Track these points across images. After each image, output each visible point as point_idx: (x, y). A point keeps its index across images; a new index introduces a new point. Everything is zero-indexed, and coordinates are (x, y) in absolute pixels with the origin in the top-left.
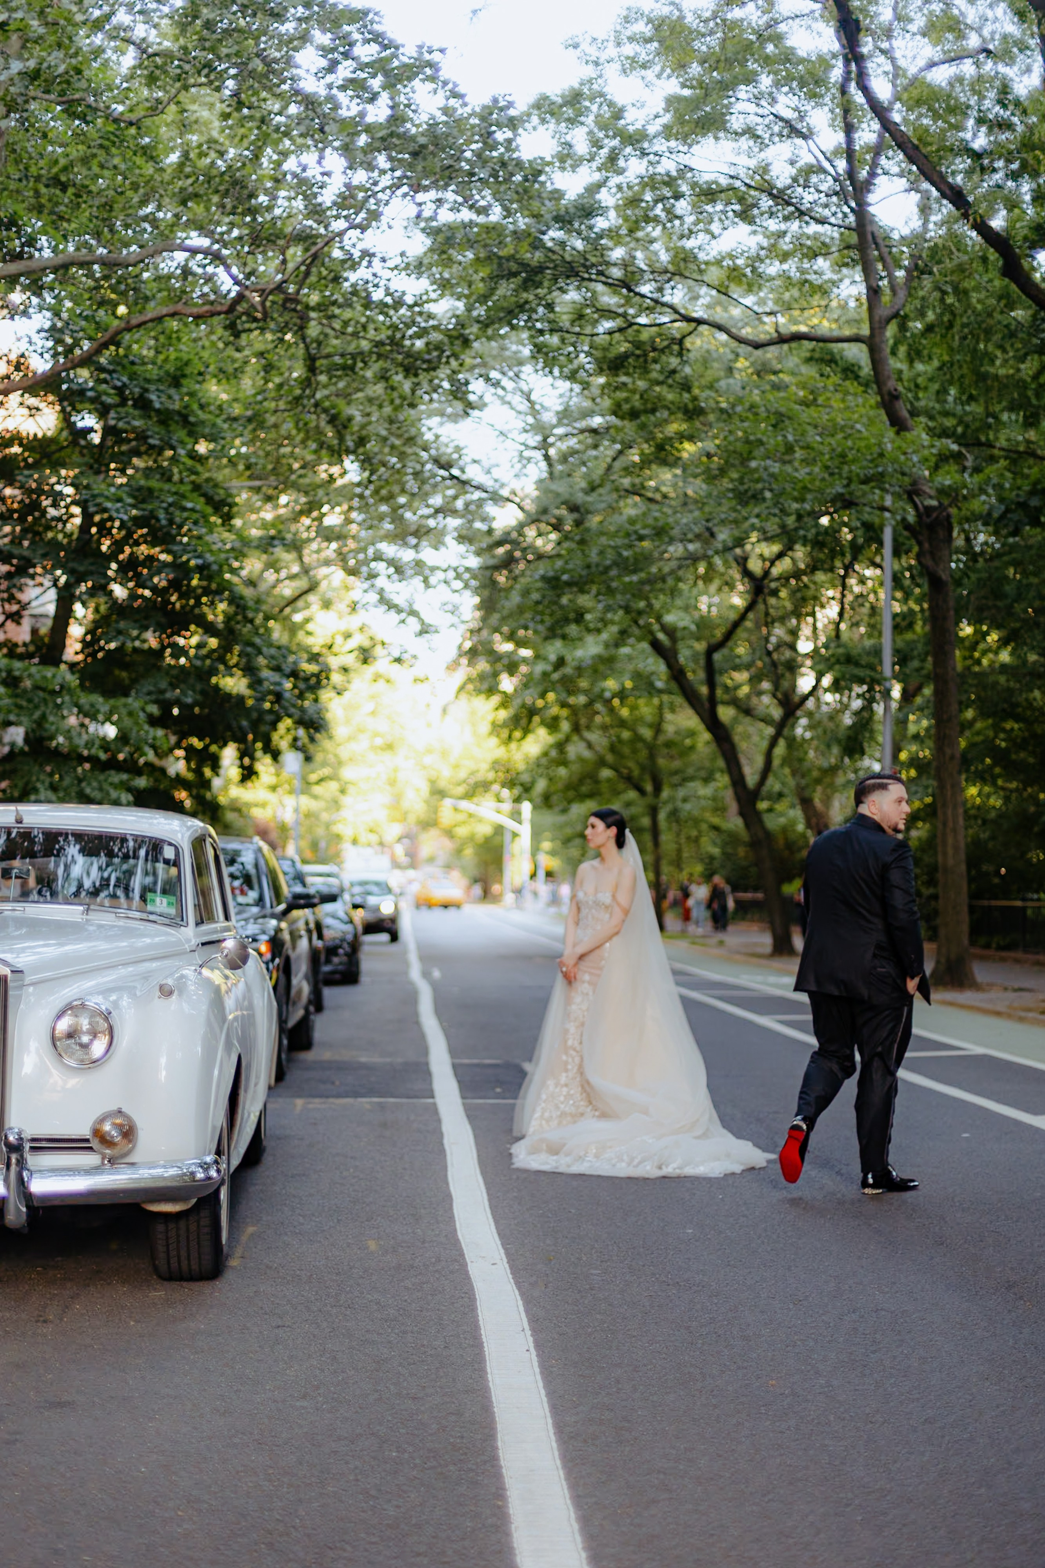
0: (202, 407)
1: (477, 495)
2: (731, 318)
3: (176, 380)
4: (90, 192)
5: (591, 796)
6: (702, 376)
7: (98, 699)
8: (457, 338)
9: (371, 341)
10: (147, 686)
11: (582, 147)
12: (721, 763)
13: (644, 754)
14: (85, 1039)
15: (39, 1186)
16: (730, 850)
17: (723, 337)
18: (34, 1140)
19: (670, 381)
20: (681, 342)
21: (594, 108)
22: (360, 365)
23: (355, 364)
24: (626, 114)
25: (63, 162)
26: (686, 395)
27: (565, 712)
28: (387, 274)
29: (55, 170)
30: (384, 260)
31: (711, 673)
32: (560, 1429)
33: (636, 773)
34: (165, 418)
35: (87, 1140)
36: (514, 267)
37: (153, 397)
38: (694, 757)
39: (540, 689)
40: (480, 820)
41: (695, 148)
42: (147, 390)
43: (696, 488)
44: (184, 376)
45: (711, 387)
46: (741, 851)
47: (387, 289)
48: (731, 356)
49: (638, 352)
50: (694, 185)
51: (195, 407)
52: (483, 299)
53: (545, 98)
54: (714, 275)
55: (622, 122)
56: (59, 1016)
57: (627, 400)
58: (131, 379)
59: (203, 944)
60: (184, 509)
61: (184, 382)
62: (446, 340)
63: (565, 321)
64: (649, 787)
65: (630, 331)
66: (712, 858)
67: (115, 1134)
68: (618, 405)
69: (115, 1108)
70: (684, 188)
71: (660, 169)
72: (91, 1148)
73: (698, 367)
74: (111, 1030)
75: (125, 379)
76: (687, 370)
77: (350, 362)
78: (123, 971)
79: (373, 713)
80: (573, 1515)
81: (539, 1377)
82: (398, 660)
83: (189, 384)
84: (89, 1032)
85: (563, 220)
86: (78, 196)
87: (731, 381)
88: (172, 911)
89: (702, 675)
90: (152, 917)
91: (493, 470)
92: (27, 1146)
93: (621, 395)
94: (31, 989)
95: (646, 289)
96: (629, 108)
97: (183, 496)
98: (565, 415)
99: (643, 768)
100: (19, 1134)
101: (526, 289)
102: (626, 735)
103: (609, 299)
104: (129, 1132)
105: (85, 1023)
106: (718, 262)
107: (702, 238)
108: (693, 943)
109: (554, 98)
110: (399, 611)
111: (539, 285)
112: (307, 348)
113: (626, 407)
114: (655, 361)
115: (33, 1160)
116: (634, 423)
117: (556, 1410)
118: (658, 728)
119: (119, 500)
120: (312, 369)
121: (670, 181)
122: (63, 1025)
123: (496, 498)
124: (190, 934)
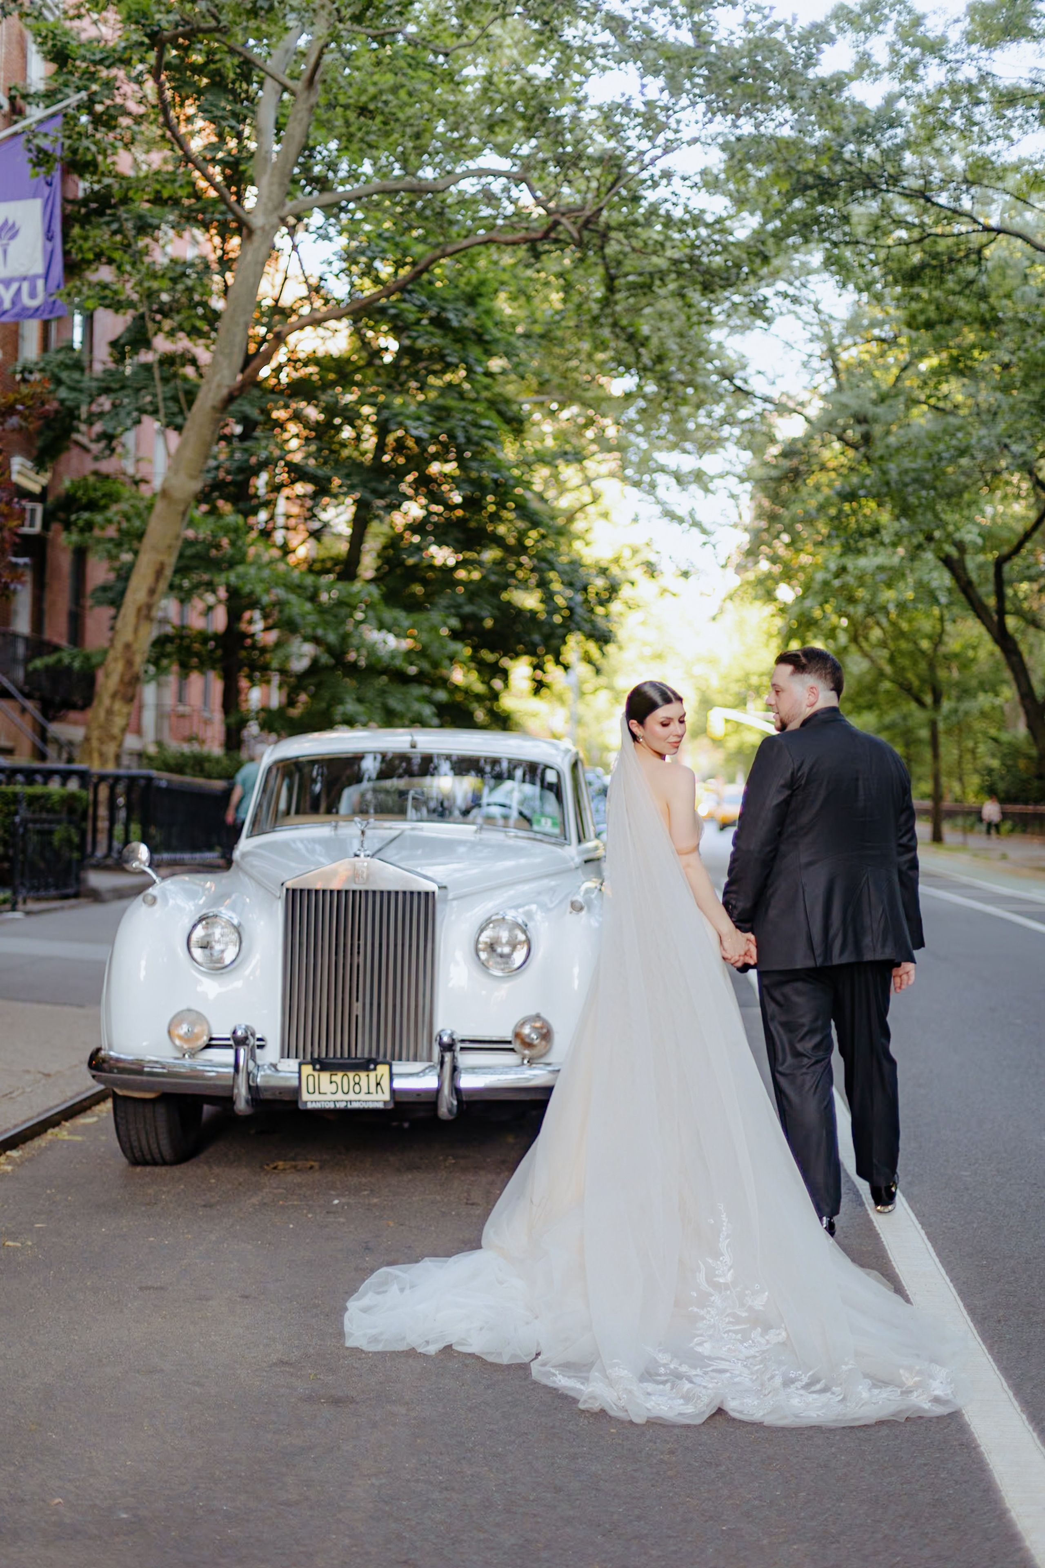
0: (496, 324)
1: (760, 405)
2: (1027, 224)
3: (472, 300)
4: (397, 120)
5: (870, 707)
6: (999, 285)
7: (400, 615)
8: (757, 255)
9: (670, 259)
10: (443, 602)
11: (881, 57)
12: (1008, 675)
13: (923, 665)
14: (506, 950)
15: (467, 1082)
16: (1009, 763)
17: (1019, 242)
18: (463, 1041)
19: (967, 292)
20: (979, 252)
21: (894, 16)
22: (658, 282)
23: (652, 283)
24: (926, 21)
25: (372, 90)
26: (983, 306)
27: (844, 622)
28: (687, 192)
29: (364, 98)
30: (684, 179)
31: (1000, 583)
32: (972, 1310)
33: (916, 683)
34: (460, 336)
35: (509, 1042)
36: (810, 180)
37: (451, 315)
38: (975, 669)
39: (820, 598)
40: (749, 728)
41: (997, 54)
42: (443, 309)
43: (987, 397)
44: (480, 295)
45: (1008, 296)
46: (1022, 764)
47: (686, 206)
48: (1027, 263)
49: (934, 262)
50: (994, 90)
51: (490, 324)
52: (779, 212)
53: (842, 7)
54: (1013, 180)
55: (922, 29)
56: (482, 930)
57: (922, 311)
58: (430, 298)
59: (586, 862)
60: (481, 427)
61: (480, 300)
62: (744, 256)
63: (860, 231)
64: (928, 699)
65: (927, 241)
66: (990, 771)
67: (534, 1036)
68: (913, 316)
69: (533, 1013)
70: (984, 95)
71: (960, 77)
72: (512, 1050)
73: (997, 277)
74: (528, 941)
75: (424, 299)
76: (984, 279)
77: (648, 281)
78: (526, 887)
79: (643, 623)
80: (1005, 1384)
81: (940, 1266)
82: (685, 574)
83: (484, 302)
84: (508, 943)
85: (863, 133)
86: (385, 123)
87: (1026, 288)
88: (557, 831)
89: (990, 587)
90: (539, 836)
91: (777, 381)
92: (459, 1046)
93: (915, 306)
94: (455, 903)
95: (943, 199)
96: (930, 15)
97: (480, 415)
98: (853, 326)
99: (923, 681)
100: (451, 1036)
101: (822, 202)
102: (904, 645)
103: (903, 208)
104: (546, 1035)
105: (504, 936)
106: (1016, 168)
107: (1001, 144)
108: (976, 855)
109: (852, 6)
110: (681, 520)
111: (835, 197)
112: (607, 268)
113: (921, 318)
114: (952, 271)
115: (465, 1060)
116: (929, 334)
117: (963, 1294)
118: (938, 639)
119: (419, 418)
120: (611, 289)
121: (970, 88)
122: (485, 937)
123: (782, 409)
124: (572, 852)
